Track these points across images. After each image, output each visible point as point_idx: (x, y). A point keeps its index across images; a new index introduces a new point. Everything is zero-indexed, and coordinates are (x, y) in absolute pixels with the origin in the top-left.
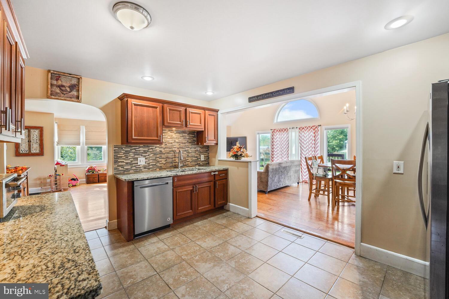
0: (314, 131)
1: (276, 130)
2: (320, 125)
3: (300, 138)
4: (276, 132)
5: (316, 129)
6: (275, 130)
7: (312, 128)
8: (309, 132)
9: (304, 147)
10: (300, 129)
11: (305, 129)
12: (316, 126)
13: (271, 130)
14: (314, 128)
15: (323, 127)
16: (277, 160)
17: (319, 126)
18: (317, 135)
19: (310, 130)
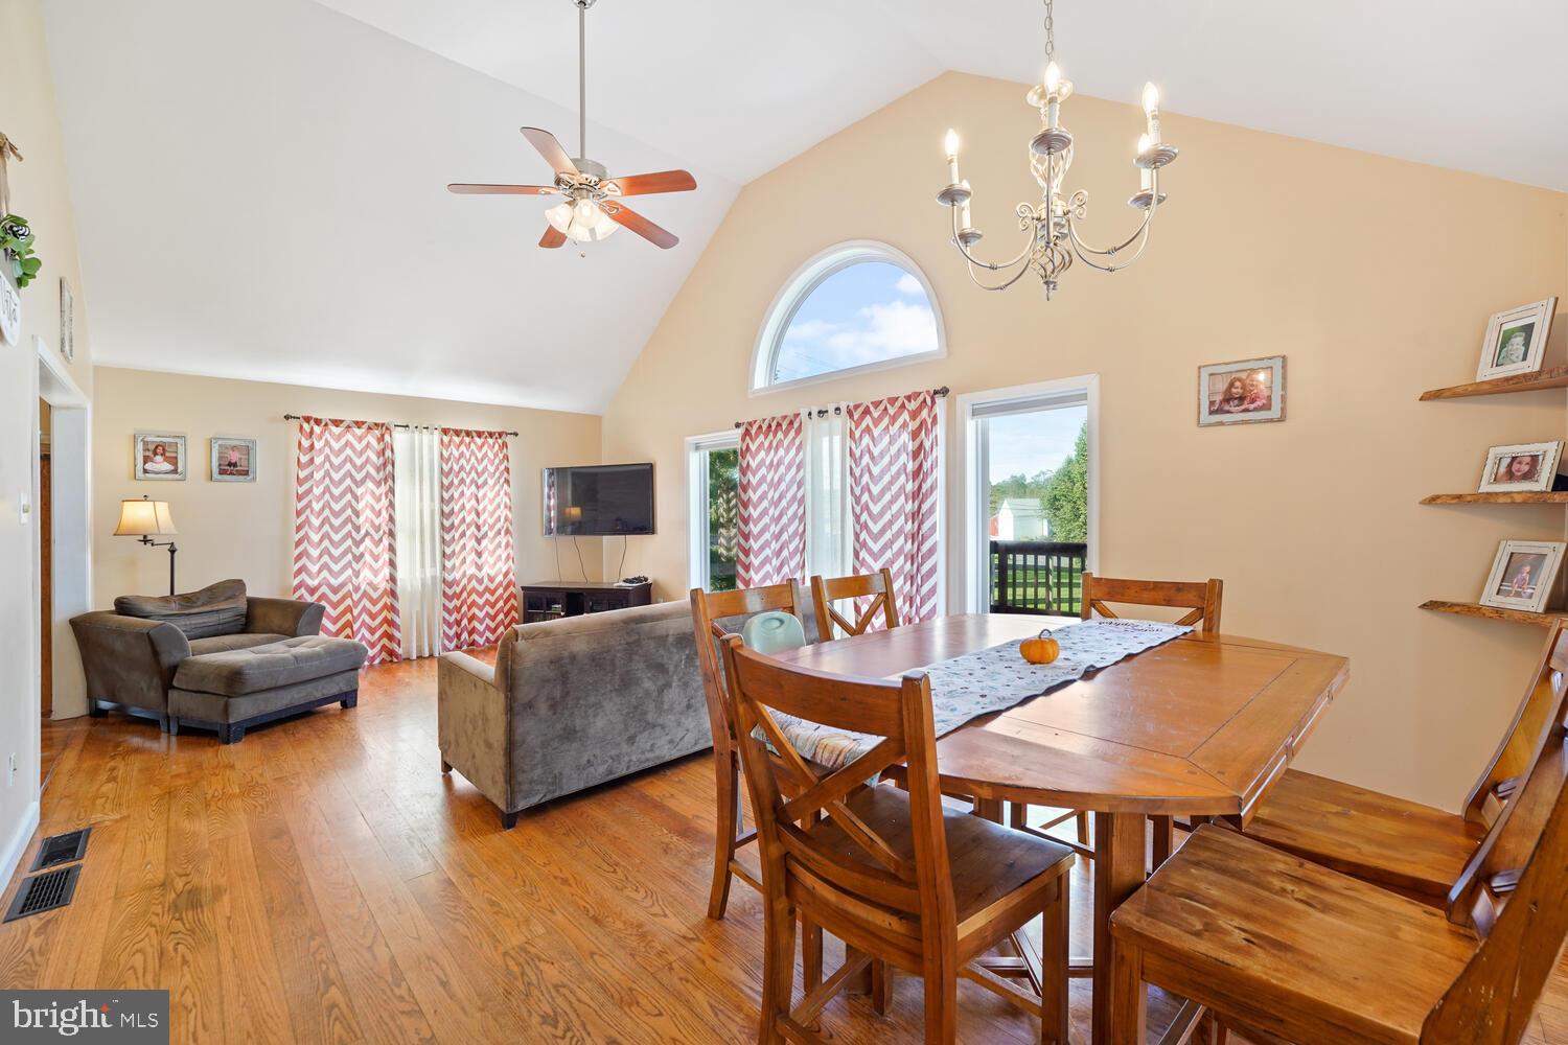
0: (913, 425)
1: (755, 427)
2: (944, 391)
3: (854, 466)
4: (757, 434)
5: (925, 413)
6: (750, 424)
7: (903, 406)
8: (894, 430)
9: (870, 514)
10: (850, 413)
11: (876, 414)
12: (921, 398)
13: (738, 425)
14: (912, 406)
15: (964, 402)
16: (764, 579)
17: (936, 392)
18: (927, 445)
19: (893, 420)
